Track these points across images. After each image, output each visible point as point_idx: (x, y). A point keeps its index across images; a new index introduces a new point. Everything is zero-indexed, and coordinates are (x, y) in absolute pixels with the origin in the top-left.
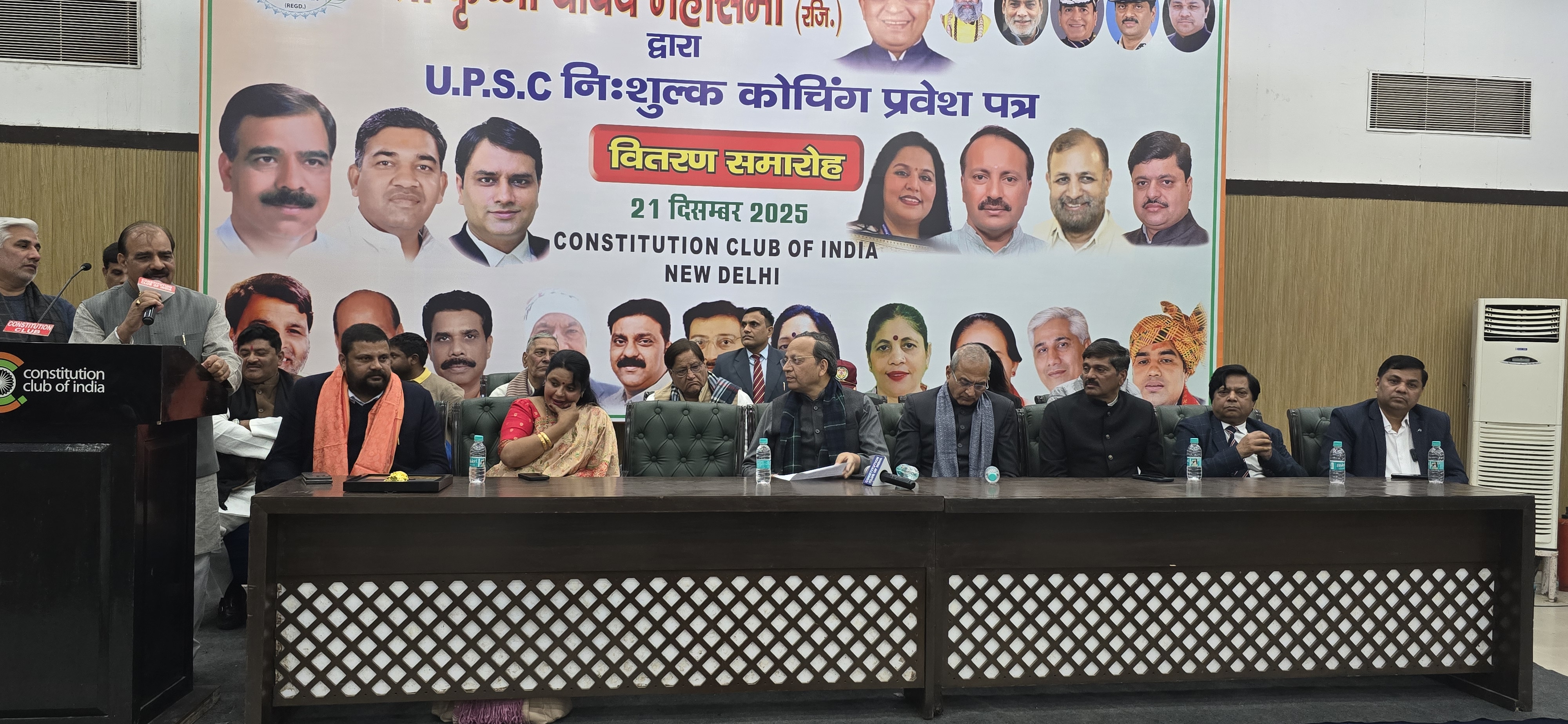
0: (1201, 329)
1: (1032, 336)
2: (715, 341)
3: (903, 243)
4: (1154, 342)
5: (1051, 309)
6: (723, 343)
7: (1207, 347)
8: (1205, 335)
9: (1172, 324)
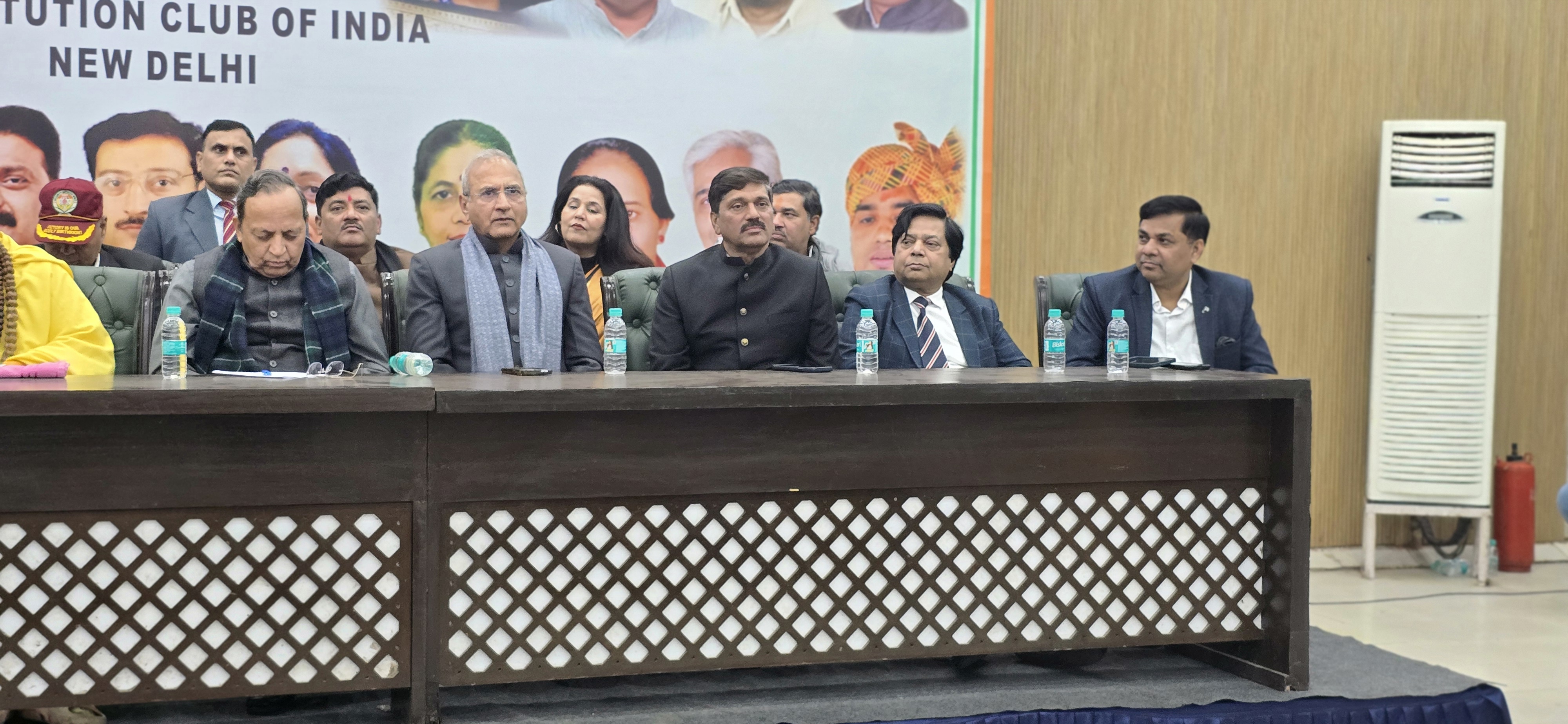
0: (956, 167)
1: (690, 177)
2: (143, 180)
3: (472, 18)
4: (884, 188)
5: (721, 132)
6: (158, 185)
7: (967, 196)
8: (962, 178)
9: (912, 159)
